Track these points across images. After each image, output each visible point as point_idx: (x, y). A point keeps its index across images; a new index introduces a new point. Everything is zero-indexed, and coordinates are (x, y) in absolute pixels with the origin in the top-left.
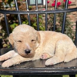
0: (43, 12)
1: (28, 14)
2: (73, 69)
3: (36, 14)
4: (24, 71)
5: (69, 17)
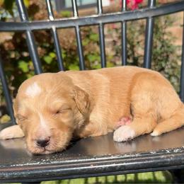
4: (36, 170)
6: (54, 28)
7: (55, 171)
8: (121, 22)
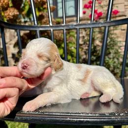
0: (73, 26)
1: (50, 30)
2: (113, 117)
3: (63, 30)
5: (116, 34)
6: (52, 30)
7: (46, 119)
8: (90, 28)
